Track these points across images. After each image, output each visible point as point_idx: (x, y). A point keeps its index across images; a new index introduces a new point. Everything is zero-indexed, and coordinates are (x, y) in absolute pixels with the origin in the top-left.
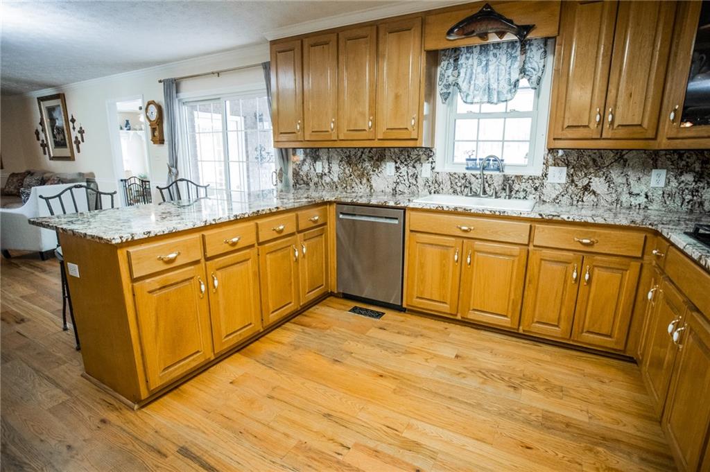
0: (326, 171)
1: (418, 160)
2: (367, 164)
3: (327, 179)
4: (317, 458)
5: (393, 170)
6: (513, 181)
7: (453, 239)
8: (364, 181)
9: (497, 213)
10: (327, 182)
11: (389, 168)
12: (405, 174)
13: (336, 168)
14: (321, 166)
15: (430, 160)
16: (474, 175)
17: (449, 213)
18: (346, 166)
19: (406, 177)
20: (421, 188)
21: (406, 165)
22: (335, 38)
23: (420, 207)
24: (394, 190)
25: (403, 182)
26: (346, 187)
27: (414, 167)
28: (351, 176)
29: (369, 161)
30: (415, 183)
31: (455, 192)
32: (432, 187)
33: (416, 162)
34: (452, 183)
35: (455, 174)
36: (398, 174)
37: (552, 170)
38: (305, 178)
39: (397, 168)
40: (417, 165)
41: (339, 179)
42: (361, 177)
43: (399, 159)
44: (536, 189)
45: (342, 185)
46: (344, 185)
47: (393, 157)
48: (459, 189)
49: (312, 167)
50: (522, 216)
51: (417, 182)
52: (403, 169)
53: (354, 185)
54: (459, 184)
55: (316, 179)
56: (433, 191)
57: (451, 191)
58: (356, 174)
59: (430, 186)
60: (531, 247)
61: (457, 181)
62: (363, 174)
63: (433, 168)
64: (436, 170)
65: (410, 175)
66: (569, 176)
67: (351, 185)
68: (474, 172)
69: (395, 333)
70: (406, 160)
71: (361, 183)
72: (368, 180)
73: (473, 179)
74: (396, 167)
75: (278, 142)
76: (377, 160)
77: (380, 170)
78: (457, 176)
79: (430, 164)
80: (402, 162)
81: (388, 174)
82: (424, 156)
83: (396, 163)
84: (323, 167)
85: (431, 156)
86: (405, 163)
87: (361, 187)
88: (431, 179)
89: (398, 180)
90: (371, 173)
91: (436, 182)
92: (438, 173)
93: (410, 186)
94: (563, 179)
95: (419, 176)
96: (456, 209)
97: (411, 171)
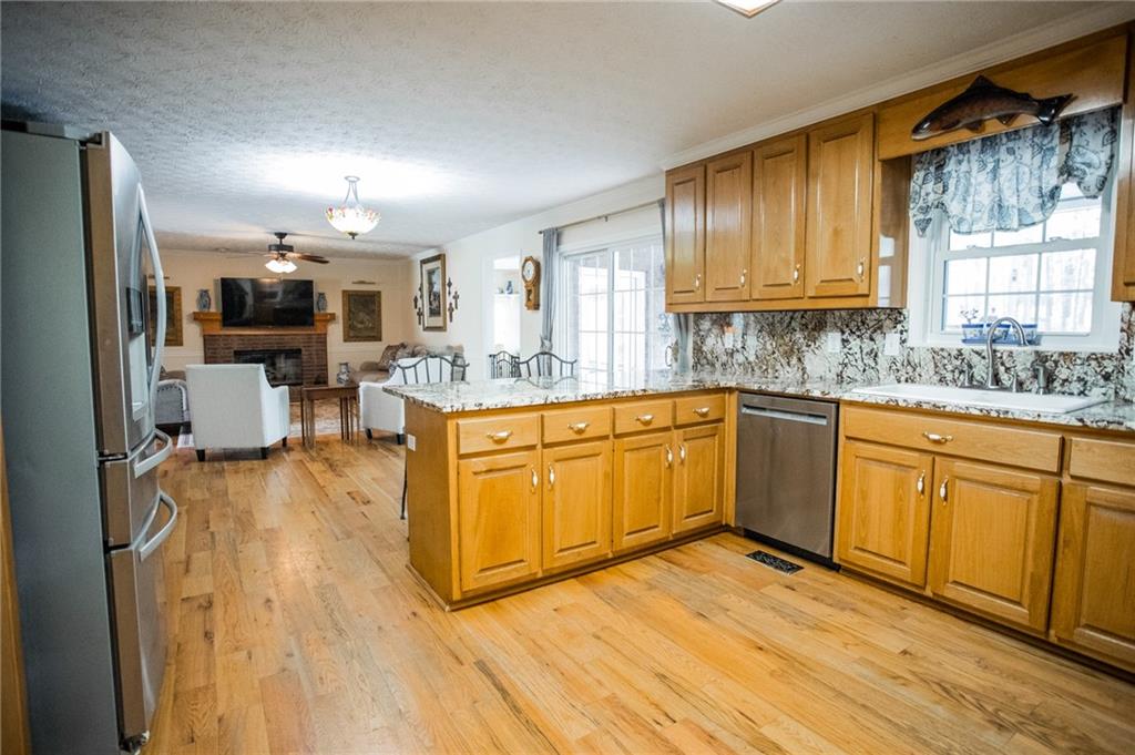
0: (739, 346)
1: (879, 327)
2: (798, 335)
3: (739, 358)
4: (628, 719)
5: (839, 344)
6: (1056, 362)
7: (916, 454)
8: (794, 361)
9: (994, 414)
10: (740, 361)
11: (831, 342)
12: (857, 350)
13: (752, 342)
14: (732, 338)
15: (899, 327)
16: (977, 353)
17: (906, 410)
18: (767, 338)
19: (858, 356)
20: (883, 373)
21: (858, 336)
22: (749, 158)
23: (861, 400)
24: (840, 375)
25: (854, 363)
26: (766, 370)
27: (872, 339)
28: (774, 353)
29: (802, 330)
30: (873, 365)
31: (942, 380)
32: (903, 372)
33: (875, 331)
34: (936, 366)
35: (942, 350)
36: (846, 350)
38: (709, 356)
39: (845, 341)
40: (878, 337)
41: (757, 357)
42: (788, 355)
43: (847, 326)
44: (1107, 377)
45: (761, 367)
46: (764, 367)
47: (839, 325)
48: (949, 376)
49: (719, 340)
50: (1042, 420)
51: (876, 363)
52: (855, 343)
53: (778, 367)
54: (950, 367)
55: (724, 358)
56: (903, 379)
57: (936, 378)
58: (781, 349)
59: (898, 371)
60: (1066, 480)
61: (946, 361)
62: (792, 350)
63: (904, 341)
64: (908, 344)
65: (864, 352)
67: (774, 367)
68: (978, 347)
69: (809, 597)
70: (859, 329)
71: (789, 364)
72: (799, 359)
73: (975, 359)
74: (843, 340)
75: (671, 304)
76: (814, 330)
77: (818, 344)
78: (945, 354)
79: (899, 335)
80: (852, 333)
81: (830, 351)
82: (888, 322)
83: (843, 333)
84: (735, 341)
85: (900, 322)
86: (858, 333)
87: (789, 370)
88: (900, 359)
89: (846, 361)
90: (804, 348)
91: (909, 363)
92: (912, 349)
93: (864, 370)
95: (880, 354)
96: (919, 404)
97: (867, 345)
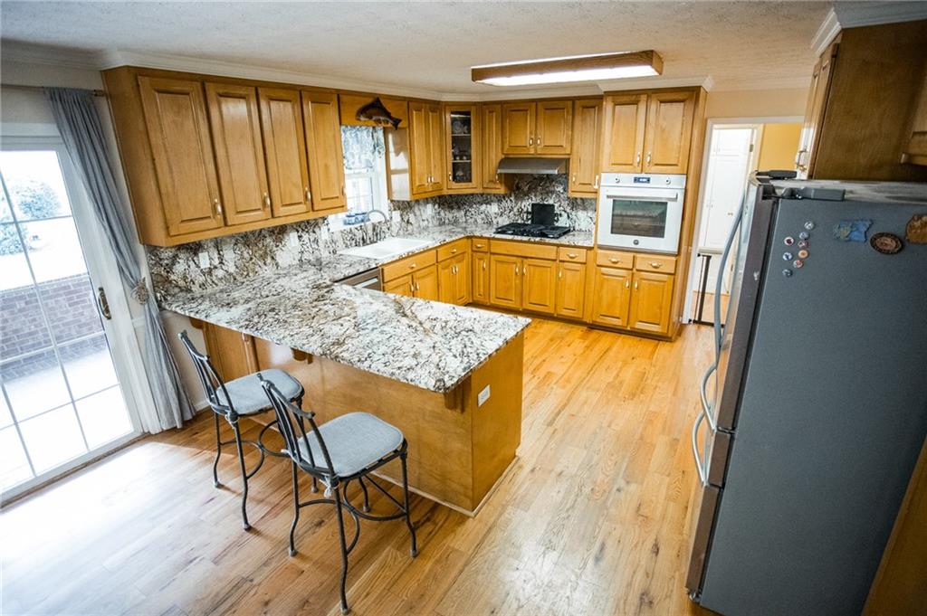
0: (216, 262)
1: (316, 224)
2: (268, 240)
3: (220, 273)
5: (297, 240)
7: (407, 277)
8: (269, 260)
10: (220, 277)
11: (292, 239)
12: (307, 241)
13: (229, 255)
14: (207, 258)
15: (326, 222)
16: (356, 228)
18: (243, 249)
19: (308, 245)
21: (307, 232)
24: (300, 260)
26: (248, 274)
27: (314, 232)
28: (251, 259)
29: (270, 236)
32: (331, 247)
34: (343, 239)
36: (301, 242)
37: (394, 212)
38: (181, 283)
39: (300, 237)
40: (317, 230)
41: (237, 267)
42: (263, 257)
43: (299, 227)
45: (242, 274)
46: (245, 273)
48: (349, 243)
49: (191, 263)
52: (305, 237)
53: (257, 269)
54: (348, 238)
55: (202, 279)
58: (257, 255)
59: (329, 247)
61: (346, 236)
62: (266, 253)
63: (329, 230)
64: (332, 231)
65: (312, 241)
66: (401, 215)
67: (253, 270)
68: (357, 225)
70: (306, 227)
71: (265, 264)
72: (273, 258)
73: (356, 232)
74: (298, 237)
76: (278, 233)
77: (283, 243)
78: (346, 233)
79: (327, 227)
80: (303, 230)
81: (293, 245)
83: (298, 232)
84: (211, 259)
85: (326, 218)
86: (306, 230)
87: (267, 268)
88: (328, 240)
90: (275, 249)
91: (333, 241)
92: (333, 233)
94: (399, 219)
97: (312, 236)
